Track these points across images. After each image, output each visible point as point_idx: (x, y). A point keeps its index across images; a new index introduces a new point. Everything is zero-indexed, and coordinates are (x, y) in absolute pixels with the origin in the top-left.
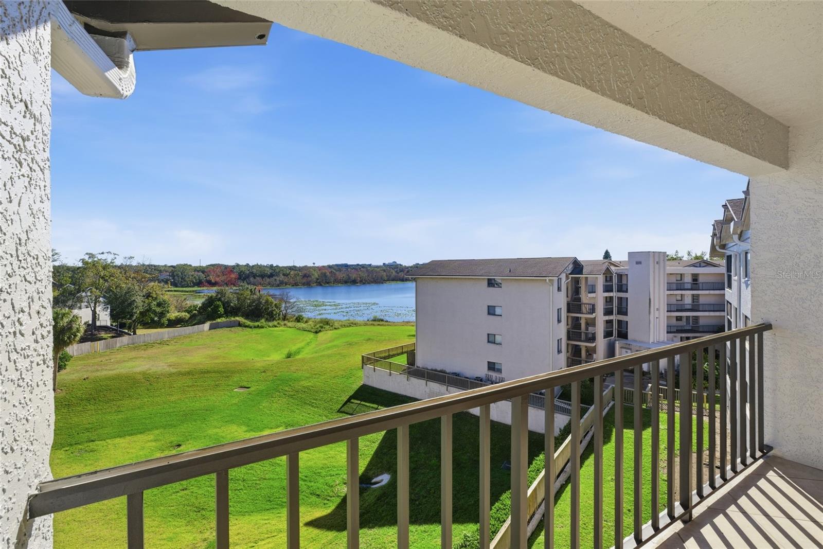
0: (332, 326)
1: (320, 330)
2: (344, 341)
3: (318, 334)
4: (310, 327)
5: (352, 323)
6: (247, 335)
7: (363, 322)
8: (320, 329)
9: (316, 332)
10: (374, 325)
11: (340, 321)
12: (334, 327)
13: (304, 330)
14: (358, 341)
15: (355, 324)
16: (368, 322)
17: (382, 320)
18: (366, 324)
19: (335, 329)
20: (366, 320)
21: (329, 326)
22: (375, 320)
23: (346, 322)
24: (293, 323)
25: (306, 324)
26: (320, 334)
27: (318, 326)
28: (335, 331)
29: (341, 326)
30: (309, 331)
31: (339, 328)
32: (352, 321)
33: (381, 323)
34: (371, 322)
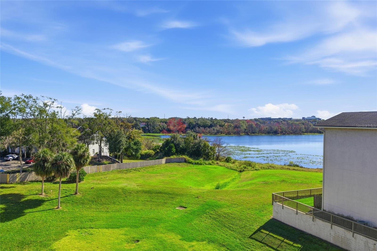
0: (253, 167)
1: (244, 170)
2: (263, 180)
3: (242, 173)
4: (236, 166)
5: (270, 166)
6: (189, 169)
7: (280, 166)
8: (243, 169)
9: (241, 171)
10: (289, 169)
11: (260, 164)
12: (255, 168)
13: (231, 169)
14: (274, 181)
15: (273, 167)
16: (284, 167)
17: (297, 166)
18: (282, 168)
19: (256, 170)
20: (283, 165)
21: (251, 167)
22: (291, 166)
23: (265, 165)
24: (222, 163)
25: (234, 164)
26: (243, 173)
27: (242, 167)
28: (255, 172)
29: (261, 168)
30: (235, 170)
31: (259, 170)
32: (271, 165)
33: (296, 168)
34: (287, 167)
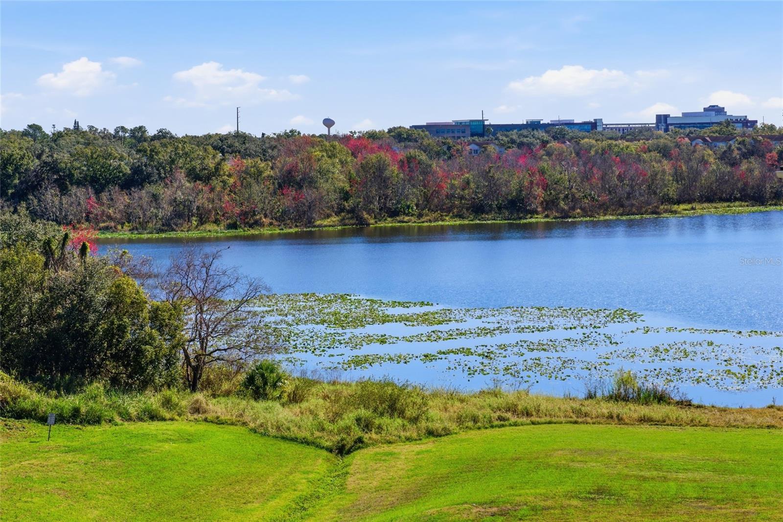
0: (415, 420)
1: (360, 440)
2: (479, 497)
3: (348, 459)
4: (308, 421)
5: (512, 409)
6: (24, 454)
7: (567, 406)
8: (357, 432)
9: (342, 450)
10: (620, 419)
11: (451, 396)
12: (423, 424)
13: (284, 438)
14: (546, 498)
15: (528, 414)
16: (590, 407)
17: (661, 398)
18: (579, 417)
19: (431, 433)
20: (582, 395)
21: (399, 421)
22: (626, 399)
23: (479, 401)
24: (233, 400)
25: (296, 408)
26: (358, 458)
27: (349, 418)
28: (429, 445)
29: (460, 420)
30: (306, 442)
31: (447, 432)
32: (512, 398)
33: (656, 411)
34: (606, 408)
